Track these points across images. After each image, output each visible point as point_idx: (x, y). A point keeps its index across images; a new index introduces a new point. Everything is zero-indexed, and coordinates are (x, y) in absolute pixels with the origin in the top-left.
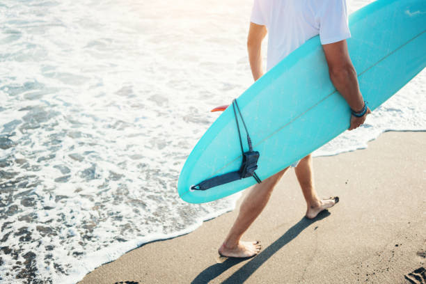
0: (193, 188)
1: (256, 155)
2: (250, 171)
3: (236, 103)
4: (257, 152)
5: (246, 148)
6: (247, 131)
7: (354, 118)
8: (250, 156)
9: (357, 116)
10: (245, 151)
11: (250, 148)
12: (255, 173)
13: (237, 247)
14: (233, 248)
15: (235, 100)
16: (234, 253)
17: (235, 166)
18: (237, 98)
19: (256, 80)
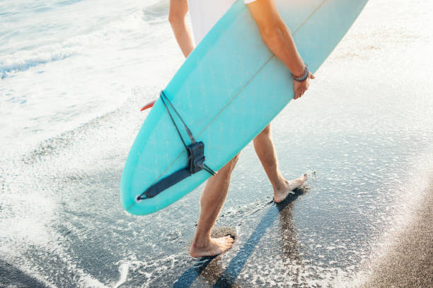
0: (139, 199)
1: (201, 146)
2: (199, 164)
3: (164, 95)
4: (201, 142)
5: (188, 141)
6: (184, 122)
7: (297, 84)
8: (194, 148)
9: (300, 81)
10: (187, 144)
11: (193, 139)
12: (205, 165)
13: (208, 245)
14: (204, 247)
15: (163, 92)
16: (207, 251)
17: (182, 162)
18: (163, 89)
19: (186, 56)
